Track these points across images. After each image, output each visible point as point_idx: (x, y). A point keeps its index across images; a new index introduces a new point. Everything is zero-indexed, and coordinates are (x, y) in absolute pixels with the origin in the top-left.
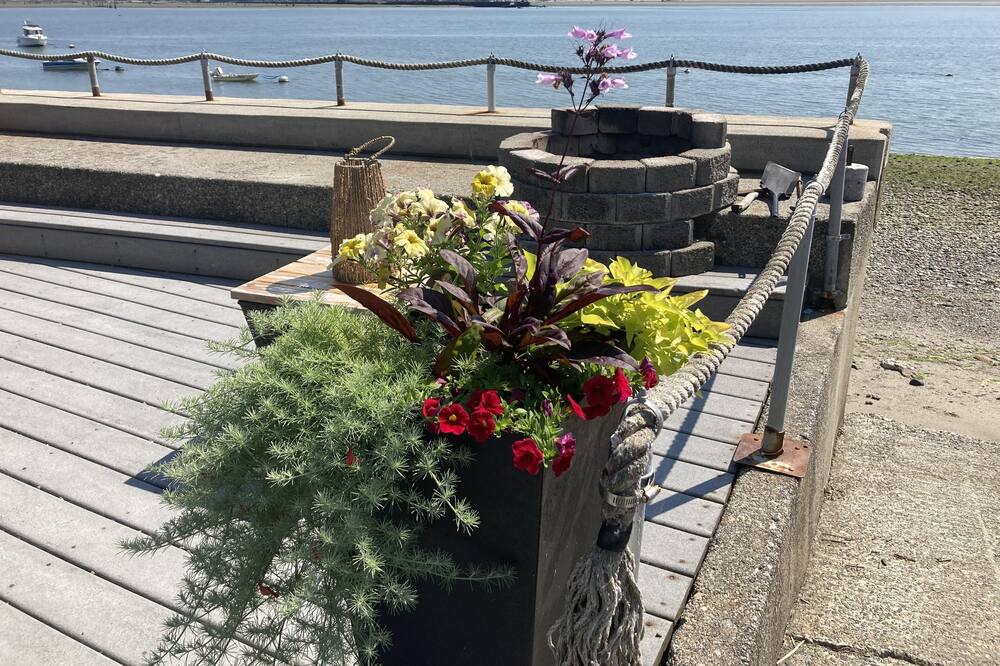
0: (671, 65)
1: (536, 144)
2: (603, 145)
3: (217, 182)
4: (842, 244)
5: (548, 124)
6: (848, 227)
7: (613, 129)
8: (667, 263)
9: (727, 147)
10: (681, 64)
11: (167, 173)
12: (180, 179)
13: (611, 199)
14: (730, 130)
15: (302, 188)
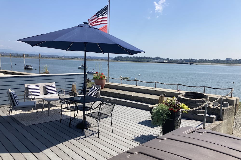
0: (205, 87)
1: (183, 96)
2: (192, 97)
3: (140, 97)
4: (222, 112)
5: (185, 93)
6: (223, 110)
7: (194, 95)
8: (198, 112)
9: (208, 98)
10: (206, 87)
11: (133, 95)
12: (135, 96)
13: (191, 103)
14: (209, 96)
15: (151, 99)
